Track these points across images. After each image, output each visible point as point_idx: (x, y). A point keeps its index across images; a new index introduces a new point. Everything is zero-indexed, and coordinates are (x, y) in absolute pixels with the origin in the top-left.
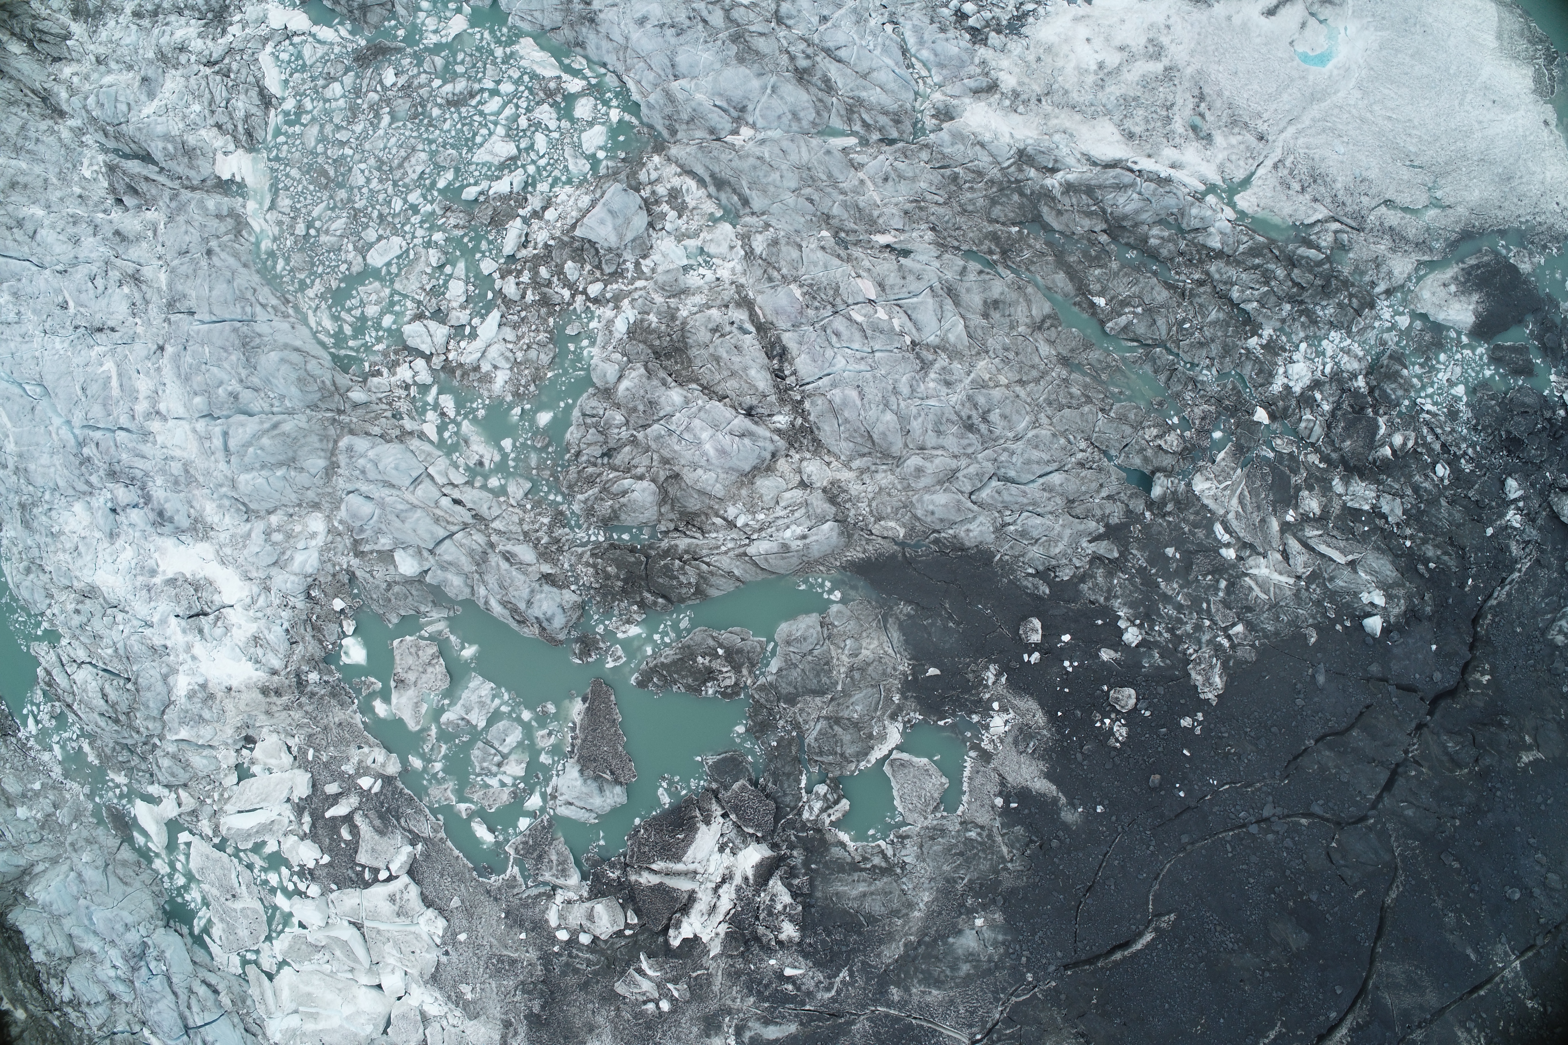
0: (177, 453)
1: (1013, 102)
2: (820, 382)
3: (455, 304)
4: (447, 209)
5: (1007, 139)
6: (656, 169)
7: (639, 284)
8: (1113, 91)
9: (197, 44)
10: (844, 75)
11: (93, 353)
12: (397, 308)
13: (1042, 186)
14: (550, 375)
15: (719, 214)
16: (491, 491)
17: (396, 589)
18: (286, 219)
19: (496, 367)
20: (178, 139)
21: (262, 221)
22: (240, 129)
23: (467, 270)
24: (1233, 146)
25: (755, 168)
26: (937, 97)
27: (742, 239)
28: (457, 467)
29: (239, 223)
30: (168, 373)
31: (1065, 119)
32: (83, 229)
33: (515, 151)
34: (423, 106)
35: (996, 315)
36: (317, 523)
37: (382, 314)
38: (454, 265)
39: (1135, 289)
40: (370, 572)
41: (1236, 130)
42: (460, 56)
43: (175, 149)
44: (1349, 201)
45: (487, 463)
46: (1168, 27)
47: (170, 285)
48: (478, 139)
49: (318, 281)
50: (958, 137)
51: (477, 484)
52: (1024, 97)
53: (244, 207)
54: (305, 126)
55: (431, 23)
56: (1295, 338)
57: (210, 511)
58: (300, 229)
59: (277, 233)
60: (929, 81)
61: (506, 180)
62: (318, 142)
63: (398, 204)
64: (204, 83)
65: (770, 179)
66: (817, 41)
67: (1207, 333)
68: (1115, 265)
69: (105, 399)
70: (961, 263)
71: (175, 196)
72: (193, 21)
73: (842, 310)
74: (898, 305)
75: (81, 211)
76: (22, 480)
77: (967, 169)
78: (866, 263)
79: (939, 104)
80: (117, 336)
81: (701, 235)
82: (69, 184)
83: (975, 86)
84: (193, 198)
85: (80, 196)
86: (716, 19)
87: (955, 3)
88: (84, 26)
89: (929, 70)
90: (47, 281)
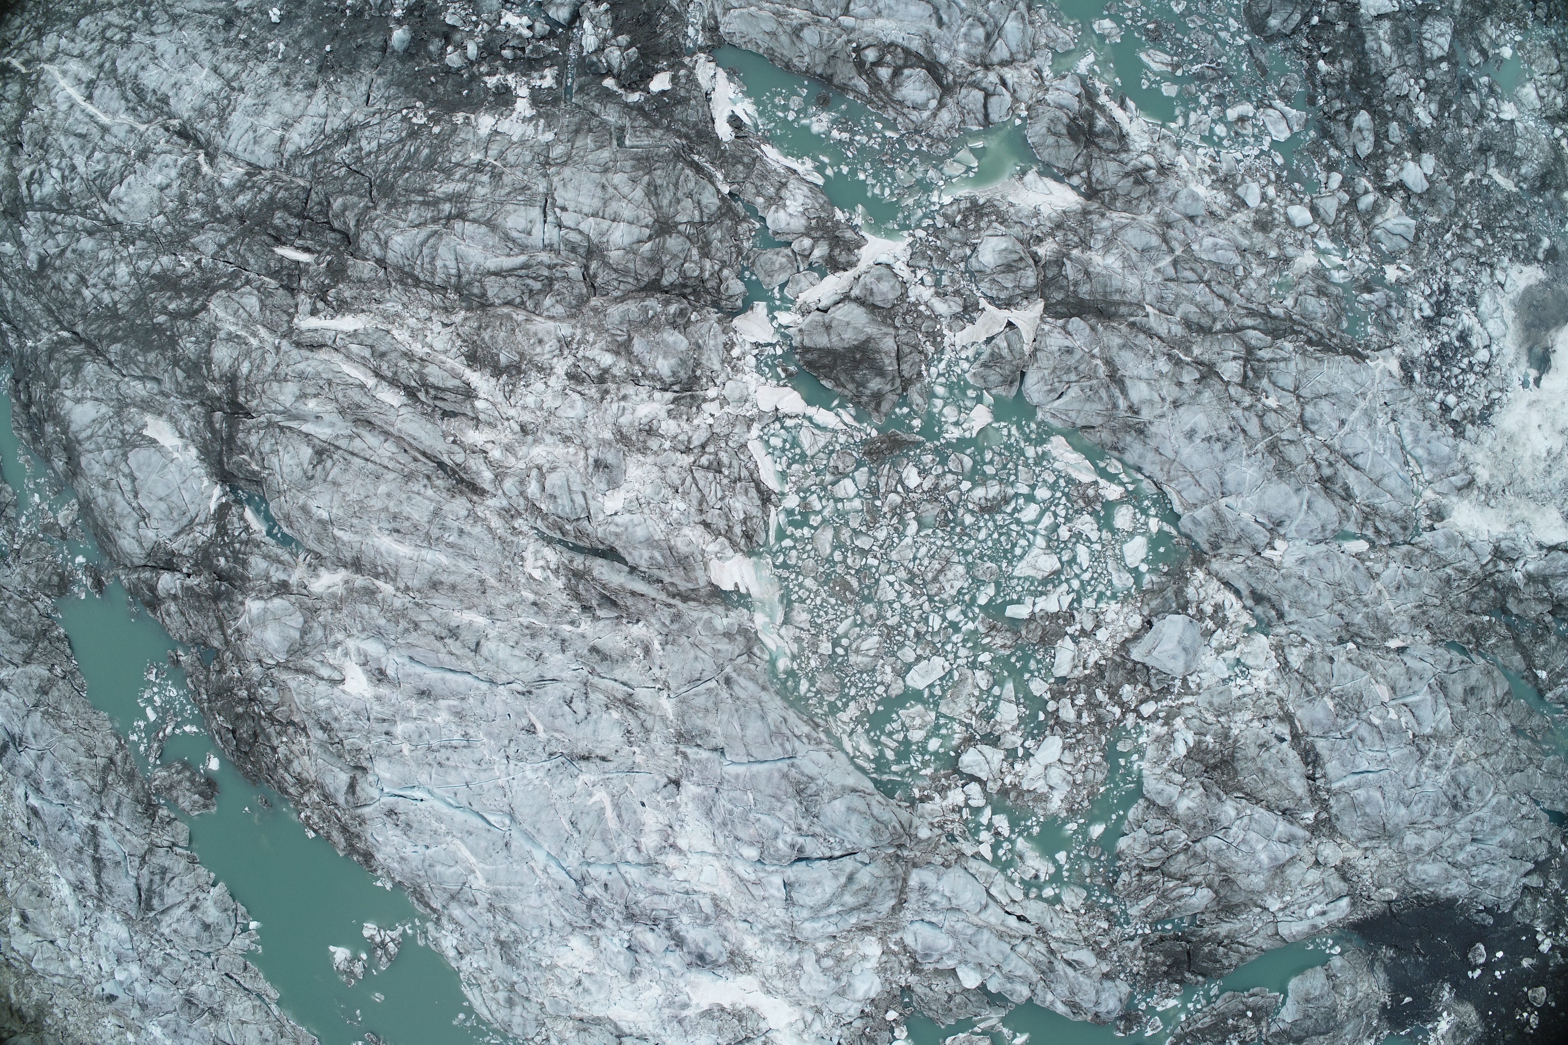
0: (706, 889)
1: (1486, 496)
2: (1344, 782)
3: (1008, 728)
4: (993, 628)
5: (1486, 537)
6: (1201, 586)
7: (1187, 699)
8: (1557, 476)
9: (669, 426)
10: (1361, 482)
11: (579, 783)
12: (944, 731)
13: (1510, 581)
14: (1102, 789)
15: (1253, 624)
16: (1046, 900)
17: (958, 999)
18: (804, 635)
19: (1051, 788)
20: (663, 544)
21: (775, 636)
22: (738, 530)
25: (1296, 587)
26: (1428, 494)
27: (1276, 650)
28: (1012, 882)
29: (748, 640)
30: (690, 812)
31: (1524, 510)
32: (544, 643)
33: (1058, 565)
34: (954, 512)
35: (1472, 701)
36: (872, 948)
37: (927, 738)
38: (1002, 686)
40: (930, 987)
42: (988, 456)
43: (664, 557)
45: (1043, 877)
47: (681, 716)
48: (1018, 551)
49: (852, 704)
50: (1451, 540)
51: (1032, 895)
52: (1494, 489)
53: (751, 620)
54: (816, 529)
55: (950, 414)
57: (751, 945)
58: (825, 647)
59: (795, 651)
60: (1421, 478)
61: (1053, 597)
62: (834, 548)
63: (935, 622)
64: (689, 480)
65: (1308, 599)
66: (1337, 447)
68: (1553, 640)
69: (602, 833)
70: (1448, 657)
71: (677, 617)
72: (657, 395)
73: (1364, 716)
74: (1405, 705)
75: (538, 622)
76: (499, 918)
77: (1456, 569)
78: (1379, 667)
79: (1432, 504)
80: (610, 766)
81: (1239, 647)
82: (515, 588)
83: (1460, 484)
84: (699, 619)
85: (535, 604)
86: (1254, 428)
87: (1440, 396)
88: (493, 381)
89: (1421, 467)
90: (505, 703)
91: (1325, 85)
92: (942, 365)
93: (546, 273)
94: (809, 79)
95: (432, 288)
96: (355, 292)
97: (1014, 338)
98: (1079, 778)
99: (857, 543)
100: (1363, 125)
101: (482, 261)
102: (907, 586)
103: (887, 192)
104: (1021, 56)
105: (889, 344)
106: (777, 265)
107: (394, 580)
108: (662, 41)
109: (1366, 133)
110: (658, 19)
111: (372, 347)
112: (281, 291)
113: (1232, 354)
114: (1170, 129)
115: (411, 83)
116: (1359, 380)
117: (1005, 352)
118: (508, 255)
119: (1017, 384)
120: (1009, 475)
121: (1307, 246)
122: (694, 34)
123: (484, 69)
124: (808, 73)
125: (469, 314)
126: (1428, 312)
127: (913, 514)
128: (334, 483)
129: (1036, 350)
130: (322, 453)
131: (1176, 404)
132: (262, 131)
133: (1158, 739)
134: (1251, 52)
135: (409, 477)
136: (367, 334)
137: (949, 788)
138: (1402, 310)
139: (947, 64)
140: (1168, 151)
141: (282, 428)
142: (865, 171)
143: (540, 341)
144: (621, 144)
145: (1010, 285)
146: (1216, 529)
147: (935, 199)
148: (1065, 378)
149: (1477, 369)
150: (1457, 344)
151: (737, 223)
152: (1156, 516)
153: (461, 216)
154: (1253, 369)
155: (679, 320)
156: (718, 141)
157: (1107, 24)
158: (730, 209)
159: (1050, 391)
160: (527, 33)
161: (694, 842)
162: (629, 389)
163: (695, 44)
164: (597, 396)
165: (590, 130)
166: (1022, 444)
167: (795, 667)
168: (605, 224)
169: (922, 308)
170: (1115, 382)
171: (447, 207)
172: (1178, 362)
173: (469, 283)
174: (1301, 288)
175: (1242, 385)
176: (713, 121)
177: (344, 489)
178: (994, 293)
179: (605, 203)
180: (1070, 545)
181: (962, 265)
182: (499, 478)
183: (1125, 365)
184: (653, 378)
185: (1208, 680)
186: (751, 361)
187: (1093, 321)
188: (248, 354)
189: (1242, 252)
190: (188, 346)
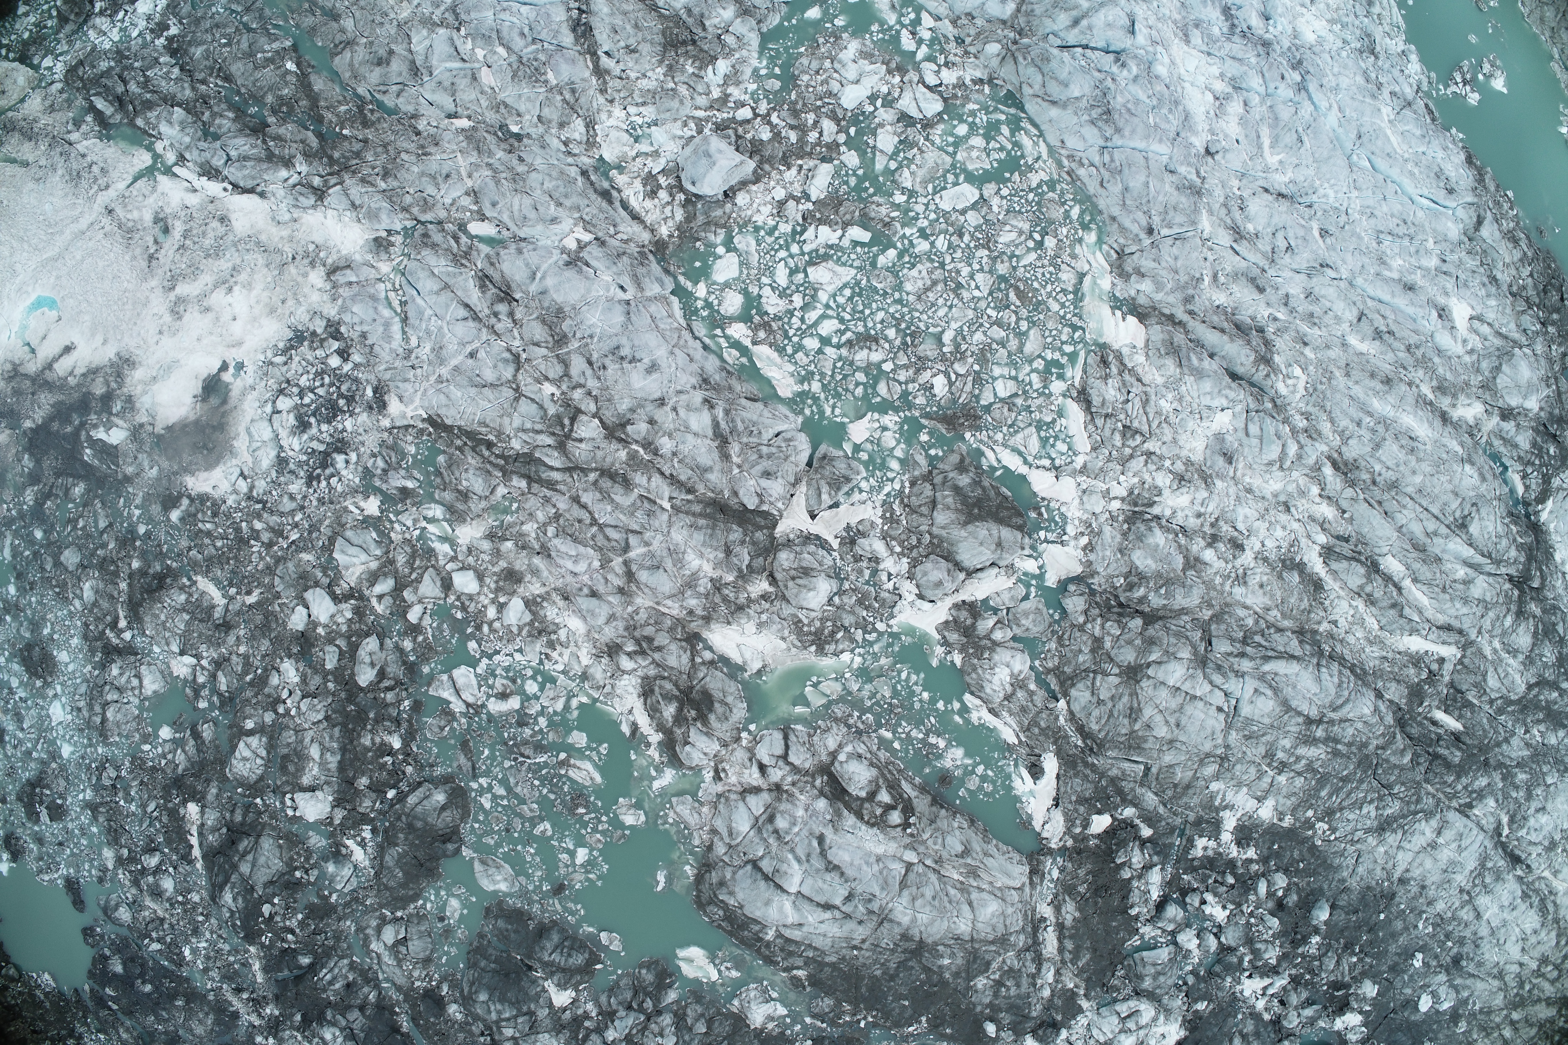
0: (1194, 52)
1: (317, 255)
4: (887, 225)
5: (330, 212)
6: (665, 219)
7: (701, 114)
8: (224, 264)
9: (1163, 480)
10: (465, 290)
11: (1290, 175)
12: (951, 139)
13: (311, 164)
14: (802, 49)
15: (614, 173)
18: (1068, 259)
20: (1186, 371)
21: (1094, 264)
22: (1114, 370)
23: (873, 159)
24: (138, 208)
25: (566, 196)
26: (385, 268)
27: (596, 142)
29: (1120, 267)
30: (1201, 123)
31: (274, 235)
32: (1303, 307)
33: (810, 270)
34: (904, 343)
35: (382, 52)
37: (967, 137)
38: (887, 168)
39: (257, 74)
41: (130, 224)
42: (859, 391)
43: (1189, 359)
44: (57, 158)
46: (160, 332)
47: (1196, 210)
48: (847, 292)
49: (1034, 185)
50: (373, 215)
52: (306, 261)
53: (1113, 284)
55: (889, 440)
56: (140, 40)
58: (1050, 242)
59: (1078, 246)
60: (389, 286)
61: (821, 240)
62: (1025, 334)
63: (941, 243)
64: (1154, 425)
65: (554, 183)
66: (484, 330)
67: (209, 38)
68: (269, 99)
69: (1277, 126)
70: (401, 100)
71: (1188, 300)
72: (1168, 513)
73: (514, 58)
74: (463, 60)
75: (1304, 328)
76: (1373, 76)
77: (373, 185)
78: (484, 103)
79: (384, 256)
80: (1262, 183)
81: (634, 153)
82: (1320, 363)
83: (348, 272)
84: (1167, 294)
85: (1305, 344)
86: (578, 365)
87: (347, 367)
88: (1305, 560)
89: (387, 298)
90: (1344, 261)
91: (397, 722)
92: (887, 489)
93: (1249, 649)
94: (954, 805)
95: (1342, 661)
96: (1406, 671)
97: (812, 502)
98: (827, 64)
99: (1003, 334)
100: (369, 669)
101: (1303, 672)
102: (963, 282)
103: (904, 675)
104: (733, 796)
105: (941, 517)
106: (1031, 617)
107: (1419, 396)
108: (1089, 866)
109: (367, 660)
110: (1088, 889)
111: (1401, 616)
112: (1464, 688)
113: (583, 446)
114: (589, 696)
115: (1319, 865)
116: (442, 396)
117: (825, 489)
118: (1276, 674)
119: (818, 455)
120: (842, 368)
121: (464, 549)
122: (1052, 870)
123: (1255, 867)
124: (955, 812)
125: (1316, 627)
126: (340, 459)
127: (945, 349)
128: (1457, 495)
129: (794, 485)
130: (1461, 525)
131: (661, 402)
132: (1454, 845)
133: (738, 83)
134: (474, 768)
135: (1394, 485)
136: (1402, 629)
137: (954, 87)
138: (369, 465)
139: (818, 797)
140: (599, 672)
141: (1490, 556)
142: (921, 701)
143: (1261, 586)
144: (1148, 769)
145: (806, 556)
146: (641, 270)
147: (858, 660)
148: (774, 450)
149: (295, 390)
150: (312, 420)
151: (1058, 668)
152: (697, 299)
153: (1309, 721)
154: (563, 426)
155: (1136, 580)
156: (1058, 754)
157: (629, 819)
158: (1062, 684)
159: (790, 440)
160: (1209, 897)
161: (1200, 96)
162: (1192, 523)
163: (1055, 859)
164: (1221, 523)
165: (1175, 786)
166: (822, 396)
167: (1080, 232)
168: (1186, 687)
169: (898, 549)
170: (722, 436)
171: (1320, 733)
172: (647, 445)
173: (1312, 655)
174: (483, 504)
175: (579, 411)
176: (1058, 777)
177: (1450, 487)
178: (821, 552)
179: (1181, 709)
180: (793, 287)
181: (846, 586)
182: (1317, 468)
183: (710, 451)
184: (1168, 530)
185: (677, 129)
186: (1071, 530)
187: (733, 502)
188: (1504, 633)
189: (545, 552)
190: (1549, 654)
